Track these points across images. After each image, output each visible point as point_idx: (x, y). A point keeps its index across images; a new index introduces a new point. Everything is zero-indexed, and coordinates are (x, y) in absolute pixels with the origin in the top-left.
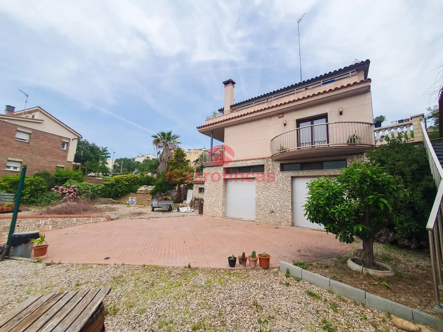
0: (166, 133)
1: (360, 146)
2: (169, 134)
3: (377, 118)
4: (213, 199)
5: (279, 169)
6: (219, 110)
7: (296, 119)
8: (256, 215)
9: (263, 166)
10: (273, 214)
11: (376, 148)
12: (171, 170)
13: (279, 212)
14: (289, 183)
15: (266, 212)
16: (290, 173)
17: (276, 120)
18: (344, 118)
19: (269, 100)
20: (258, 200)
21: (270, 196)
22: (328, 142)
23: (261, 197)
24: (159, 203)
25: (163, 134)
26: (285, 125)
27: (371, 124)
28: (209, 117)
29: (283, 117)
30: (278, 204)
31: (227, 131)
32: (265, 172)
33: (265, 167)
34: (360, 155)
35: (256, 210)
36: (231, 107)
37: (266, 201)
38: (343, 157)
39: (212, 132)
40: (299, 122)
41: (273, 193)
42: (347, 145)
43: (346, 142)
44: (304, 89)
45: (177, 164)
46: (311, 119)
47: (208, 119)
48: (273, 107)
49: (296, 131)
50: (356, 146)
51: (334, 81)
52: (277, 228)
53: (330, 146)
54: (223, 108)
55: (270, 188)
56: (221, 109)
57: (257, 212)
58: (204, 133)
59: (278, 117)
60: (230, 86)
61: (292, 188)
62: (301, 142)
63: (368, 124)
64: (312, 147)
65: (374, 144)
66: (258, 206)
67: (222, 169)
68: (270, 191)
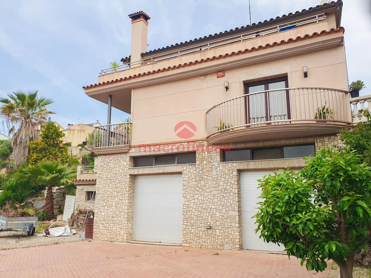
0: (27, 94)
1: (332, 123)
2: (33, 97)
3: (354, 84)
4: (111, 210)
5: (218, 158)
6: (123, 60)
7: (244, 80)
8: (184, 235)
9: (194, 153)
10: (210, 232)
11: (353, 127)
12: (35, 161)
13: (220, 227)
14: (234, 181)
15: (199, 229)
16: (235, 164)
17: (213, 80)
18: (309, 82)
19: (203, 49)
20: (186, 210)
21: (205, 202)
22: (289, 118)
23: (192, 205)
24: (9, 222)
25: (21, 97)
26: (227, 88)
27: (346, 93)
28: (104, 71)
29: (224, 76)
30: (218, 214)
31: (136, 96)
32: (197, 163)
33: (197, 155)
34: (333, 137)
35: (184, 226)
36: (143, 55)
37: (200, 210)
38: (310, 140)
39: (111, 96)
40: (248, 85)
41: (210, 196)
42: (315, 122)
43: (313, 118)
44: (254, 36)
45: (47, 149)
46: (266, 81)
47: (103, 74)
48: (208, 60)
49: (243, 99)
50: (327, 123)
51: (294, 27)
52: (217, 254)
53: (292, 123)
54: (128, 57)
55: (204, 188)
56: (126, 58)
57: (184, 229)
58: (94, 96)
59: (216, 77)
60: (141, 23)
61: (239, 189)
62: (251, 117)
63: (342, 91)
64: (267, 124)
65: (350, 121)
66: (186, 219)
67: (128, 159)
68: (206, 194)
